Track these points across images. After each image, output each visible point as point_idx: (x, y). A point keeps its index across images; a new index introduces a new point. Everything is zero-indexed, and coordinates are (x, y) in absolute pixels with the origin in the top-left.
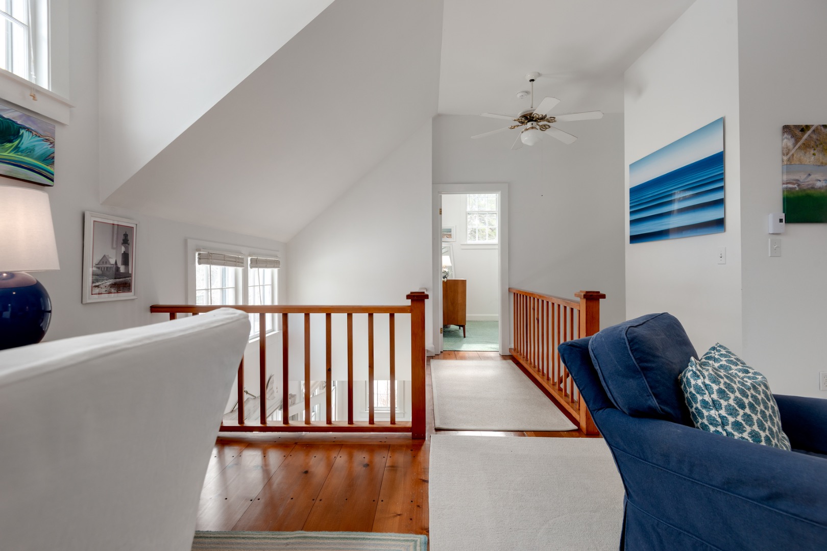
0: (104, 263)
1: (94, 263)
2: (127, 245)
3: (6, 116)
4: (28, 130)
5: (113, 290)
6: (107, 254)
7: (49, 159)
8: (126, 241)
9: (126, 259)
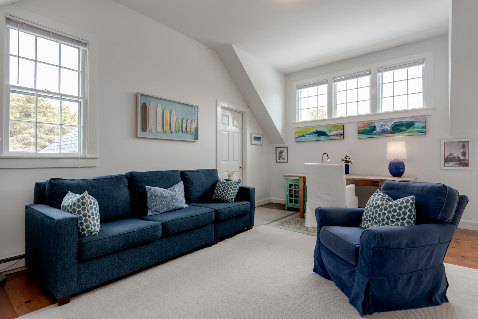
0: (451, 156)
1: (445, 156)
2: (464, 149)
3: (410, 121)
4: (417, 122)
5: (456, 166)
6: (452, 153)
7: (425, 127)
8: (464, 147)
9: (464, 154)
